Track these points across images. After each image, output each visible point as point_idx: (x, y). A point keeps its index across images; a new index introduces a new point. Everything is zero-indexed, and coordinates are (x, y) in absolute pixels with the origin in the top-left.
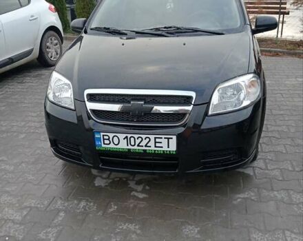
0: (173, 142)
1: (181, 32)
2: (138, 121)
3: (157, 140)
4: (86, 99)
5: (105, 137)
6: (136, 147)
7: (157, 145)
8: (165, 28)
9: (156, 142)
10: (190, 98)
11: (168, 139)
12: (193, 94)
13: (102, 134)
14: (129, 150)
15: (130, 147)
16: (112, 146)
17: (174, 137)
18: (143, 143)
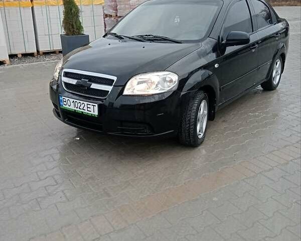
0: (96, 108)
1: (158, 40)
2: (84, 93)
3: (89, 106)
4: (62, 75)
5: (65, 100)
6: (78, 109)
7: (89, 109)
8: (146, 35)
9: (88, 107)
10: (113, 81)
11: (94, 106)
12: (115, 78)
13: (63, 97)
14: (75, 110)
15: (76, 109)
16: (67, 106)
17: (97, 105)
18: (81, 107)
